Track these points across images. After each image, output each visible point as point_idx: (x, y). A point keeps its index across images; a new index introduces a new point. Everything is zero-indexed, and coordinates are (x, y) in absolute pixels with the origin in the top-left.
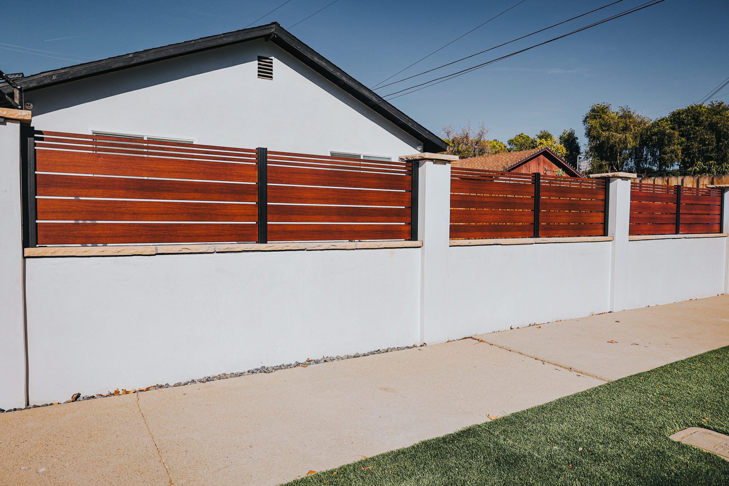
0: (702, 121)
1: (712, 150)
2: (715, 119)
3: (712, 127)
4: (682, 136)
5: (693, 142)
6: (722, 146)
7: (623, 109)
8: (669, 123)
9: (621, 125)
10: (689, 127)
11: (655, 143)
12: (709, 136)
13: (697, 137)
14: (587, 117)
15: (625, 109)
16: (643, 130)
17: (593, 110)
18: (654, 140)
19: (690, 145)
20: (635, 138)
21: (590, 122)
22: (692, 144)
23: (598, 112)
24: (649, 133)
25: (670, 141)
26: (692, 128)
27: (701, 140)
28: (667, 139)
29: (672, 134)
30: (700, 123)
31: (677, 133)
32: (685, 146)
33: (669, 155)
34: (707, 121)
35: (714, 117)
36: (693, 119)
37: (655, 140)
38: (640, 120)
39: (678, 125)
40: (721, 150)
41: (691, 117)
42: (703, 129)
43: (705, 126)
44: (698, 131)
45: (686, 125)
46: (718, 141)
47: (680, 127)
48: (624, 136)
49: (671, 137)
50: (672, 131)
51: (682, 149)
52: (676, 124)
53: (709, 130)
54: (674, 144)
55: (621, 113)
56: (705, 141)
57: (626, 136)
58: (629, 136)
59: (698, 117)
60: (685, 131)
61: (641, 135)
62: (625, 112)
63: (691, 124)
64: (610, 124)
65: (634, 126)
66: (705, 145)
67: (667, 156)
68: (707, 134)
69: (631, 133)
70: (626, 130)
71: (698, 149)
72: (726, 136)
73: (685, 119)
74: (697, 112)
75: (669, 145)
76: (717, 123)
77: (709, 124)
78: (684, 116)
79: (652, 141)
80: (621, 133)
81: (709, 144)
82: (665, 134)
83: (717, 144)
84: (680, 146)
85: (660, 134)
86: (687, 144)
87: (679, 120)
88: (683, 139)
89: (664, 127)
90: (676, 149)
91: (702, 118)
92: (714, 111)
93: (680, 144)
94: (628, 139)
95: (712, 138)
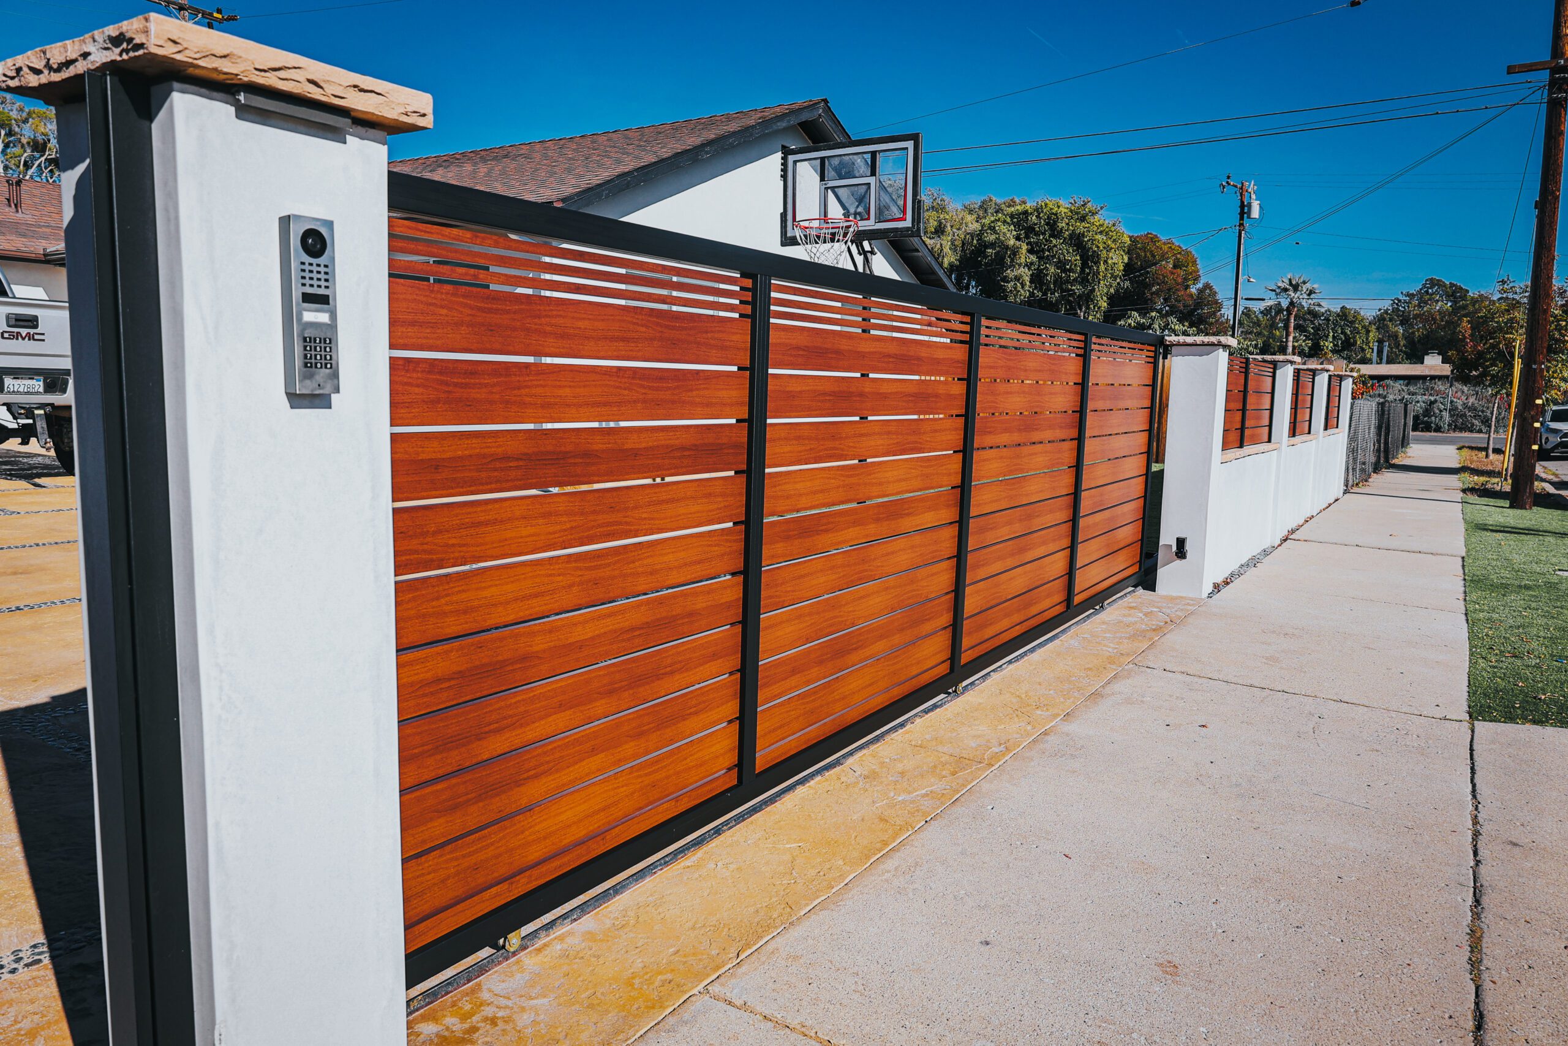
0: (1061, 229)
1: (1075, 280)
2: (1081, 227)
3: (1077, 242)
4: (1030, 251)
5: (1046, 263)
10: (1041, 238)
11: (991, 260)
12: (1074, 258)
13: (1053, 257)
15: (935, 194)
16: (965, 236)
18: (988, 256)
19: (1044, 269)
20: (954, 247)
22: (1046, 267)
24: (975, 242)
25: (1012, 260)
26: (1046, 241)
27: (1060, 261)
28: (1009, 257)
29: (1018, 248)
30: (1057, 231)
31: (1025, 247)
32: (1035, 270)
33: (1012, 283)
34: (1067, 230)
35: (1078, 224)
36: (1047, 224)
37: (991, 256)
39: (1025, 233)
40: (1088, 281)
41: (1045, 221)
42: (1062, 243)
43: (1065, 238)
44: (1055, 246)
45: (1037, 234)
46: (1084, 265)
47: (1027, 237)
48: (939, 244)
49: (1015, 252)
50: (1018, 243)
51: (1031, 275)
52: (1021, 230)
53: (1070, 245)
54: (1020, 265)
56: (1065, 264)
57: (941, 245)
58: (946, 242)
59: (1055, 222)
60: (1036, 244)
61: (963, 244)
63: (1044, 234)
65: (952, 227)
66: (1064, 271)
67: (1010, 285)
68: (1068, 252)
69: (950, 238)
70: (942, 234)
71: (1055, 276)
72: (1096, 258)
73: (1036, 224)
74: (1053, 214)
75: (1012, 266)
76: (1083, 235)
77: (1071, 236)
78: (1034, 218)
79: (986, 257)
80: (933, 238)
81: (1071, 270)
82: (1007, 248)
83: (1082, 270)
84: (1029, 269)
85: (999, 246)
86: (1039, 266)
87: (1027, 223)
88: (1033, 258)
89: (1004, 234)
90: (1022, 273)
91: (1062, 225)
92: (1077, 213)
93: (1029, 266)
94: (944, 250)
95: (1076, 260)
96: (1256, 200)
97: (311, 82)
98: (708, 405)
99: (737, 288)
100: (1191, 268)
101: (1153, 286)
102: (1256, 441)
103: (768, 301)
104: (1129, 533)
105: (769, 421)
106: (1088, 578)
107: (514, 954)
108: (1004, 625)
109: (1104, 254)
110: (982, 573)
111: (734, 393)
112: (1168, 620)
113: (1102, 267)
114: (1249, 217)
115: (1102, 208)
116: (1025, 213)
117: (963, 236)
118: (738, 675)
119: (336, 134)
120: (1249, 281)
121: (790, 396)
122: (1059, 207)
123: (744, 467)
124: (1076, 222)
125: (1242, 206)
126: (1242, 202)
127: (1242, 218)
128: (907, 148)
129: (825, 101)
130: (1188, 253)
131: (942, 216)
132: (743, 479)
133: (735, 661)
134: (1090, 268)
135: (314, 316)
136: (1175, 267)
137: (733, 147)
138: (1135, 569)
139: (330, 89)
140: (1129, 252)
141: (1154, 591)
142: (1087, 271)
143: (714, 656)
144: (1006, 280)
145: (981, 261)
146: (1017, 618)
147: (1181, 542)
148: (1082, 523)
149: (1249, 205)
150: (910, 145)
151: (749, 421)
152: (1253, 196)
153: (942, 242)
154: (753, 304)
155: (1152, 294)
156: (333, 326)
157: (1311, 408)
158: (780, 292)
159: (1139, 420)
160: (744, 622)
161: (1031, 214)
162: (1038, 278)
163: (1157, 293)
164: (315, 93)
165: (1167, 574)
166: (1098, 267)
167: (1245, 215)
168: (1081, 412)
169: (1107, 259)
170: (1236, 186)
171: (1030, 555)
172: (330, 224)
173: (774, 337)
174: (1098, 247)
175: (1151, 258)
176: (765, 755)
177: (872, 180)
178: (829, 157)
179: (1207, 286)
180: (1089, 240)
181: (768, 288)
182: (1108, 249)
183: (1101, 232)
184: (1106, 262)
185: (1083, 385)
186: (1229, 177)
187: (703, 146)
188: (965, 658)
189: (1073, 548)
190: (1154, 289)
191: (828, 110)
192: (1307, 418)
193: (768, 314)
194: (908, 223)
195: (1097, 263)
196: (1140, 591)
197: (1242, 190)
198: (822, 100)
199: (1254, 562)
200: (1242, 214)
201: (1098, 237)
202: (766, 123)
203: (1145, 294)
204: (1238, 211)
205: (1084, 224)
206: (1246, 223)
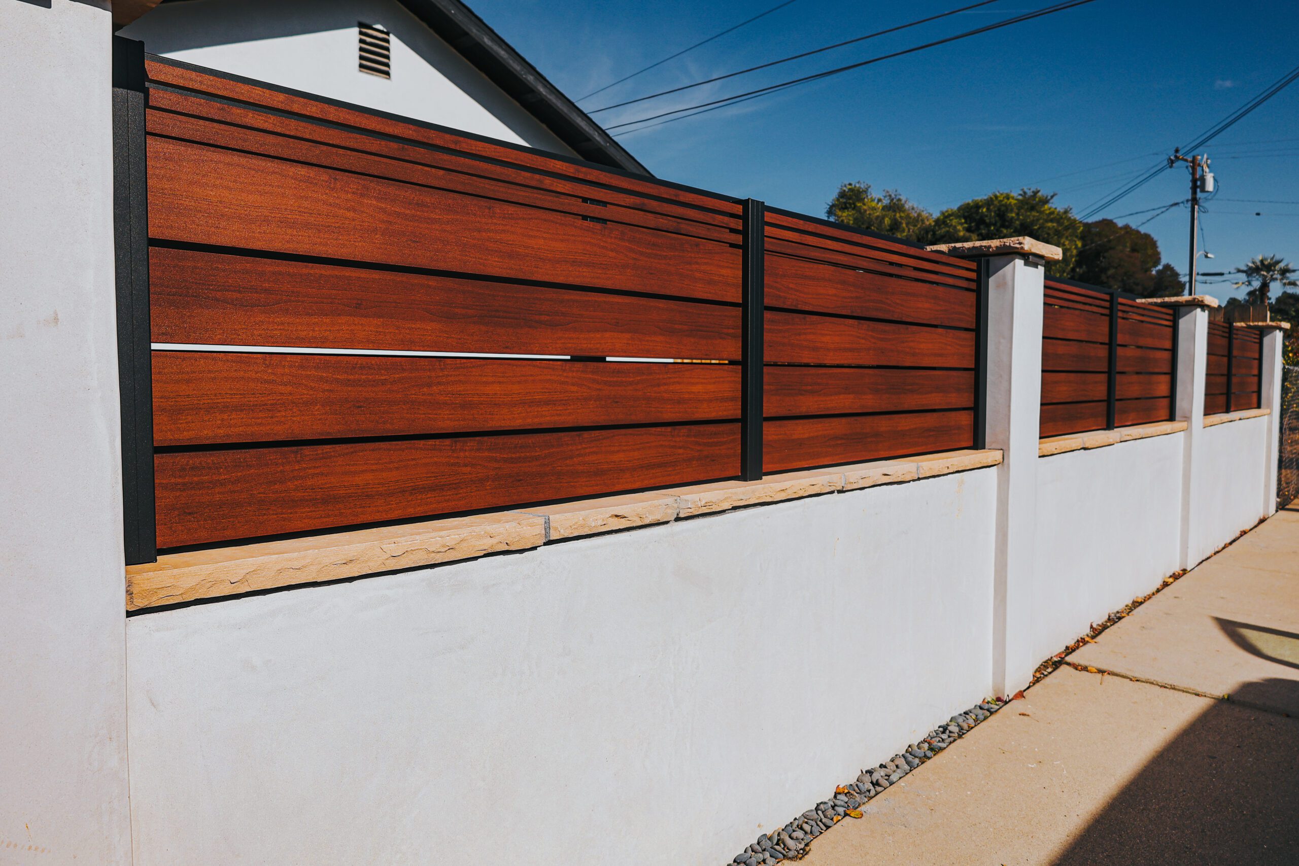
2: (1030, 216)
3: (1027, 229)
7: (890, 196)
8: (963, 221)
14: (832, 207)
15: (892, 195)
17: (842, 195)
21: (839, 213)
23: (850, 199)
26: (997, 230)
30: (1008, 222)
34: (1018, 219)
35: (1029, 213)
36: (998, 215)
38: (916, 215)
39: (975, 225)
41: (995, 212)
43: (1016, 228)
45: (988, 225)
47: (978, 228)
52: (972, 222)
55: (886, 201)
59: (1005, 213)
62: (893, 199)
63: (994, 224)
65: (907, 224)
73: (987, 216)
74: (1003, 205)
76: (1032, 223)
77: (1022, 225)
78: (984, 210)
89: (955, 227)
91: (1011, 215)
92: (1027, 203)
96: (1210, 172)
100: (1150, 252)
101: (1109, 269)
114: (1203, 191)
115: (1052, 197)
116: (976, 205)
117: (918, 232)
120: (1206, 257)
122: (1008, 199)
124: (1026, 212)
125: (1194, 181)
126: (1195, 177)
127: (1194, 193)
130: (1147, 237)
131: (898, 215)
136: (1134, 250)
140: (1083, 238)
149: (1203, 179)
152: (1207, 170)
155: (1108, 278)
161: (982, 206)
163: (1113, 276)
167: (1198, 190)
170: (1186, 160)
175: (1106, 244)
179: (1168, 267)
180: (1039, 228)
183: (1052, 221)
186: (1177, 152)
190: (1111, 272)
197: (1195, 165)
200: (1194, 189)
201: (1050, 224)
204: (1190, 185)
205: (1034, 213)
206: (1199, 195)
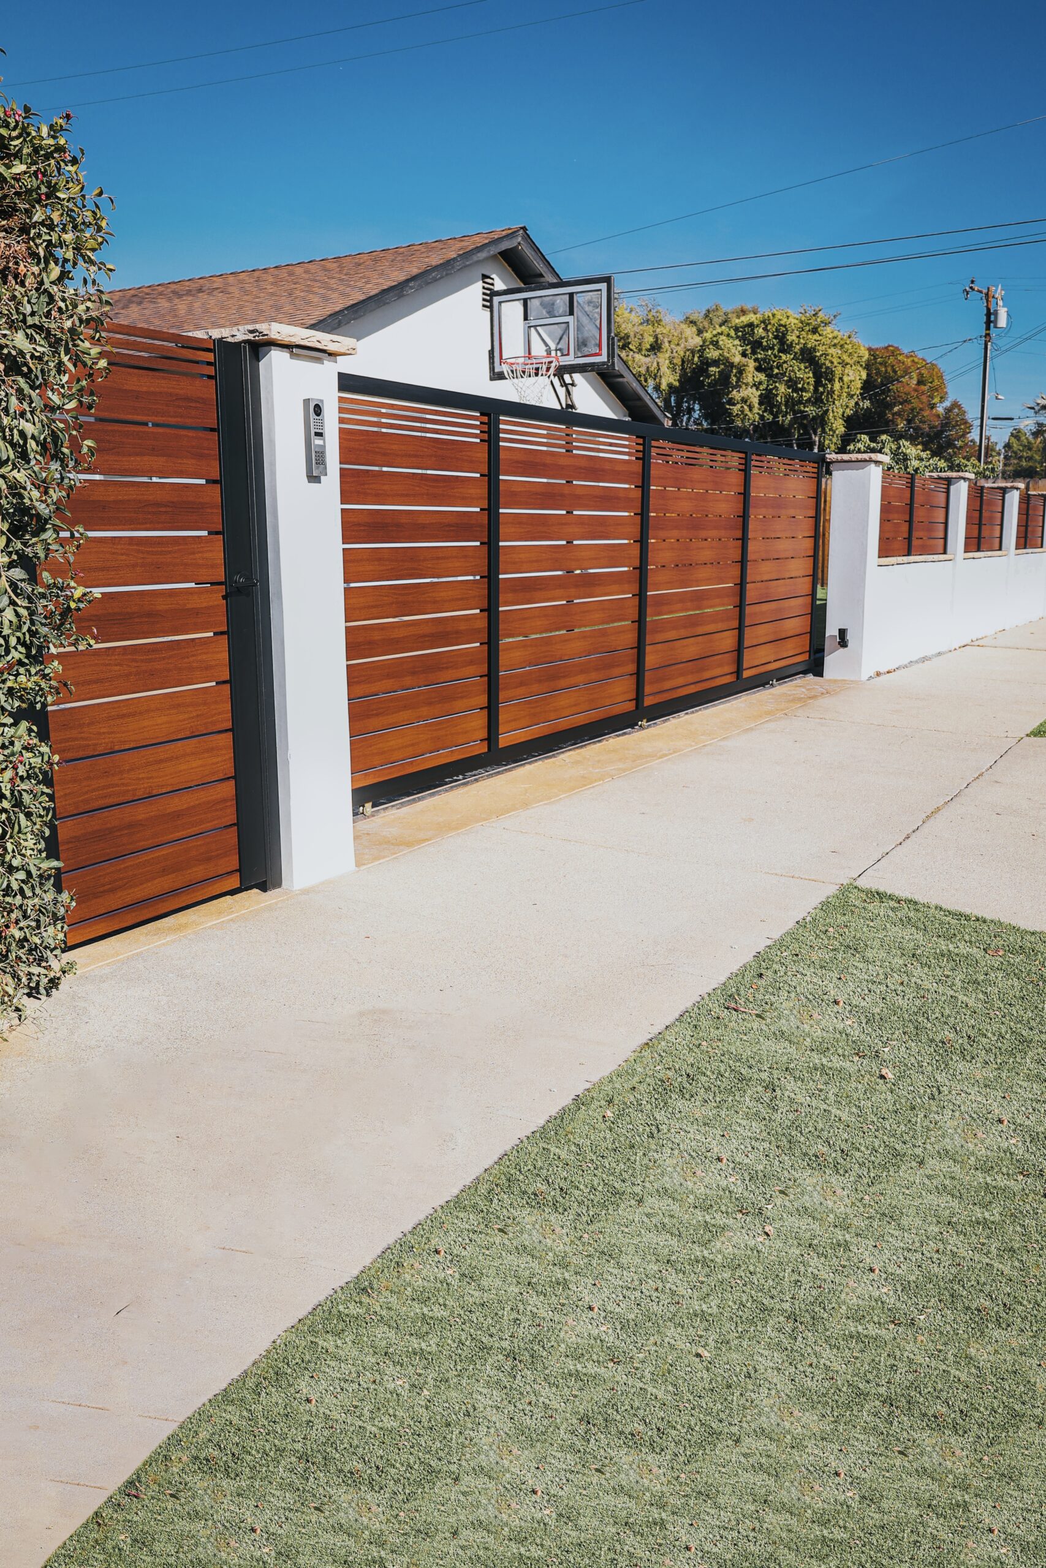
0: (791, 343)
1: (809, 400)
2: (812, 340)
3: (808, 356)
4: (759, 369)
5: (776, 382)
6: (822, 393)
9: (649, 340)
10: (770, 353)
11: (714, 380)
12: (805, 375)
13: (784, 374)
16: (685, 353)
18: (712, 375)
19: (774, 389)
20: (673, 366)
22: (776, 386)
24: (696, 359)
25: (738, 380)
26: (775, 356)
27: (790, 379)
28: (735, 376)
29: (744, 365)
30: (787, 345)
31: (752, 364)
32: (764, 390)
33: (739, 406)
34: (798, 344)
35: (810, 336)
36: (776, 337)
37: (714, 375)
39: (751, 348)
40: (822, 401)
41: (773, 333)
42: (793, 359)
43: (796, 353)
44: (785, 362)
45: (765, 349)
46: (818, 383)
47: (754, 352)
49: (741, 372)
50: (744, 360)
51: (760, 396)
52: (747, 345)
53: (802, 361)
54: (747, 385)
56: (796, 383)
57: (658, 363)
59: (784, 335)
60: (764, 360)
61: (683, 362)
63: (772, 349)
64: (627, 336)
65: (670, 342)
66: (796, 390)
67: (736, 409)
68: (800, 369)
69: (667, 355)
70: (659, 351)
71: (785, 396)
72: (829, 375)
73: (763, 338)
74: (781, 325)
75: (738, 386)
76: (814, 349)
77: (802, 350)
78: (761, 330)
79: (709, 376)
80: (649, 356)
81: (803, 389)
82: (732, 365)
83: (816, 390)
84: (757, 389)
85: (723, 364)
86: (768, 386)
87: (753, 337)
88: (761, 377)
89: (729, 351)
90: (750, 395)
91: (791, 338)
92: (808, 324)
93: (756, 386)
94: (662, 369)
95: (808, 378)
96: (1003, 306)
97: (318, 341)
98: (464, 498)
99: (478, 423)
100: (937, 384)
101: (895, 406)
102: (926, 550)
103: (498, 431)
104: (797, 625)
105: (501, 511)
106: (756, 659)
107: (368, 817)
108: (681, 684)
109: (838, 371)
110: (660, 637)
111: (479, 491)
112: (825, 691)
113: (837, 386)
114: (995, 327)
115: (836, 317)
116: (751, 325)
117: (682, 354)
118: (486, 678)
119: (319, 360)
120: (997, 398)
121: (514, 494)
122: (788, 317)
123: (486, 540)
124: (807, 334)
125: (989, 314)
126: (988, 309)
127: (988, 328)
128: (600, 290)
129: (524, 229)
130: (934, 367)
131: (658, 330)
132: (486, 547)
133: (484, 669)
134: (824, 386)
135: (318, 442)
136: (919, 382)
137: (435, 280)
138: (805, 657)
139: (324, 343)
140: (868, 367)
141: (822, 676)
142: (821, 389)
143: (471, 663)
144: (731, 402)
145: (703, 381)
146: (691, 679)
147: (842, 633)
148: (748, 610)
149: (996, 313)
150: (603, 286)
151: (489, 509)
152: (1000, 303)
153: (660, 360)
154: (489, 432)
155: (893, 414)
156: (324, 446)
157: (1002, 525)
158: (507, 425)
159: (805, 528)
160: (489, 643)
161: (757, 326)
162: (767, 399)
163: (899, 414)
164: (319, 346)
165: (833, 661)
166: (832, 385)
167: (992, 325)
168: (744, 517)
169: (843, 375)
170: (981, 292)
171: (700, 630)
172: (322, 401)
173: (503, 455)
174: (832, 363)
175: (892, 374)
176: (506, 739)
177: (570, 319)
178: (530, 298)
179: (955, 405)
180: (821, 355)
181: (498, 422)
182: (844, 364)
183: (835, 346)
184: (841, 379)
185: (745, 494)
186: (972, 282)
187: (408, 281)
188: (648, 701)
189: (740, 629)
190: (896, 409)
191: (527, 238)
192: (998, 535)
193: (498, 439)
194: (603, 358)
195: (831, 381)
196: (810, 677)
197: (988, 296)
198: (521, 228)
199: (924, 659)
200: (988, 323)
201: (832, 351)
202: (467, 255)
203: (886, 415)
204: (985, 319)
205: (816, 337)
206: (993, 332)
